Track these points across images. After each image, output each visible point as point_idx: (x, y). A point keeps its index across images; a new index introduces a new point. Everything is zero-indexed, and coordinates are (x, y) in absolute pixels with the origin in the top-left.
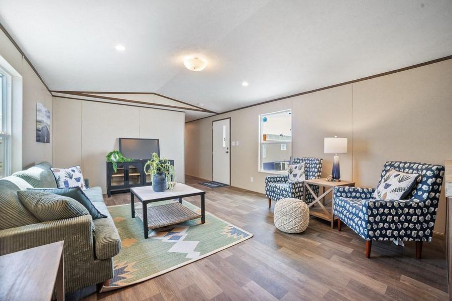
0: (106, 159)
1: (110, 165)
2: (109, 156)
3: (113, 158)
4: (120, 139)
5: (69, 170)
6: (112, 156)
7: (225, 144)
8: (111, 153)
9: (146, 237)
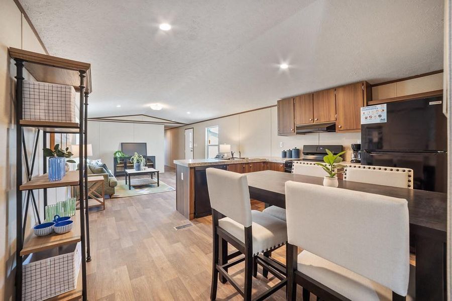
0: (113, 156)
1: (115, 159)
2: (115, 154)
3: (117, 155)
4: (122, 143)
5: (96, 161)
6: (117, 154)
7: (191, 146)
8: (116, 152)
9: (130, 189)
